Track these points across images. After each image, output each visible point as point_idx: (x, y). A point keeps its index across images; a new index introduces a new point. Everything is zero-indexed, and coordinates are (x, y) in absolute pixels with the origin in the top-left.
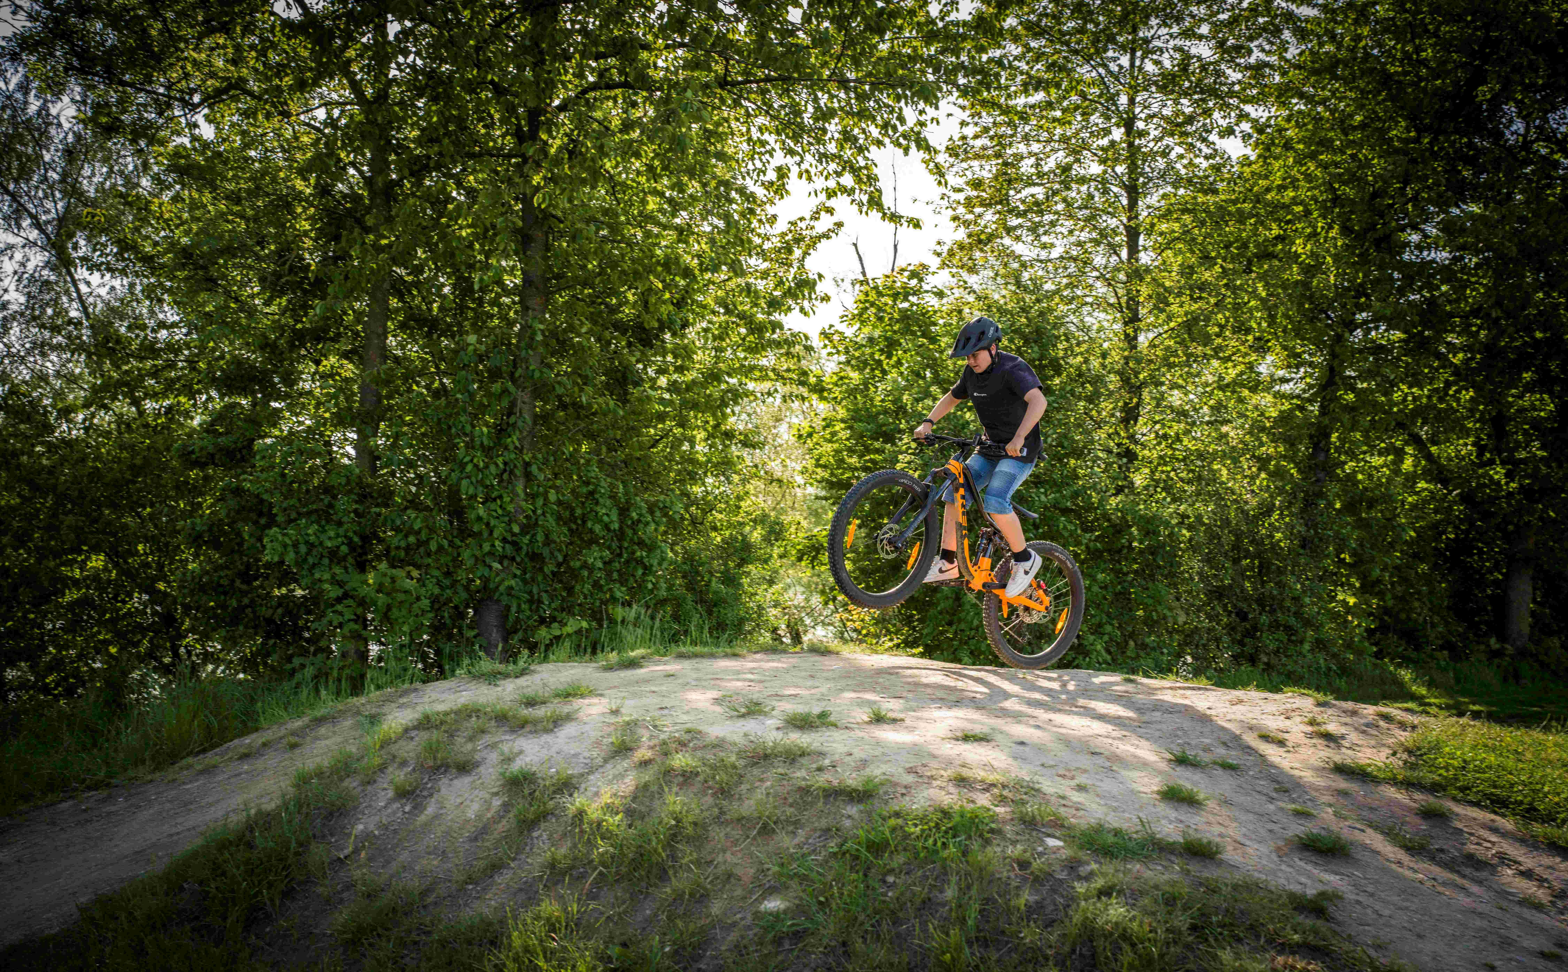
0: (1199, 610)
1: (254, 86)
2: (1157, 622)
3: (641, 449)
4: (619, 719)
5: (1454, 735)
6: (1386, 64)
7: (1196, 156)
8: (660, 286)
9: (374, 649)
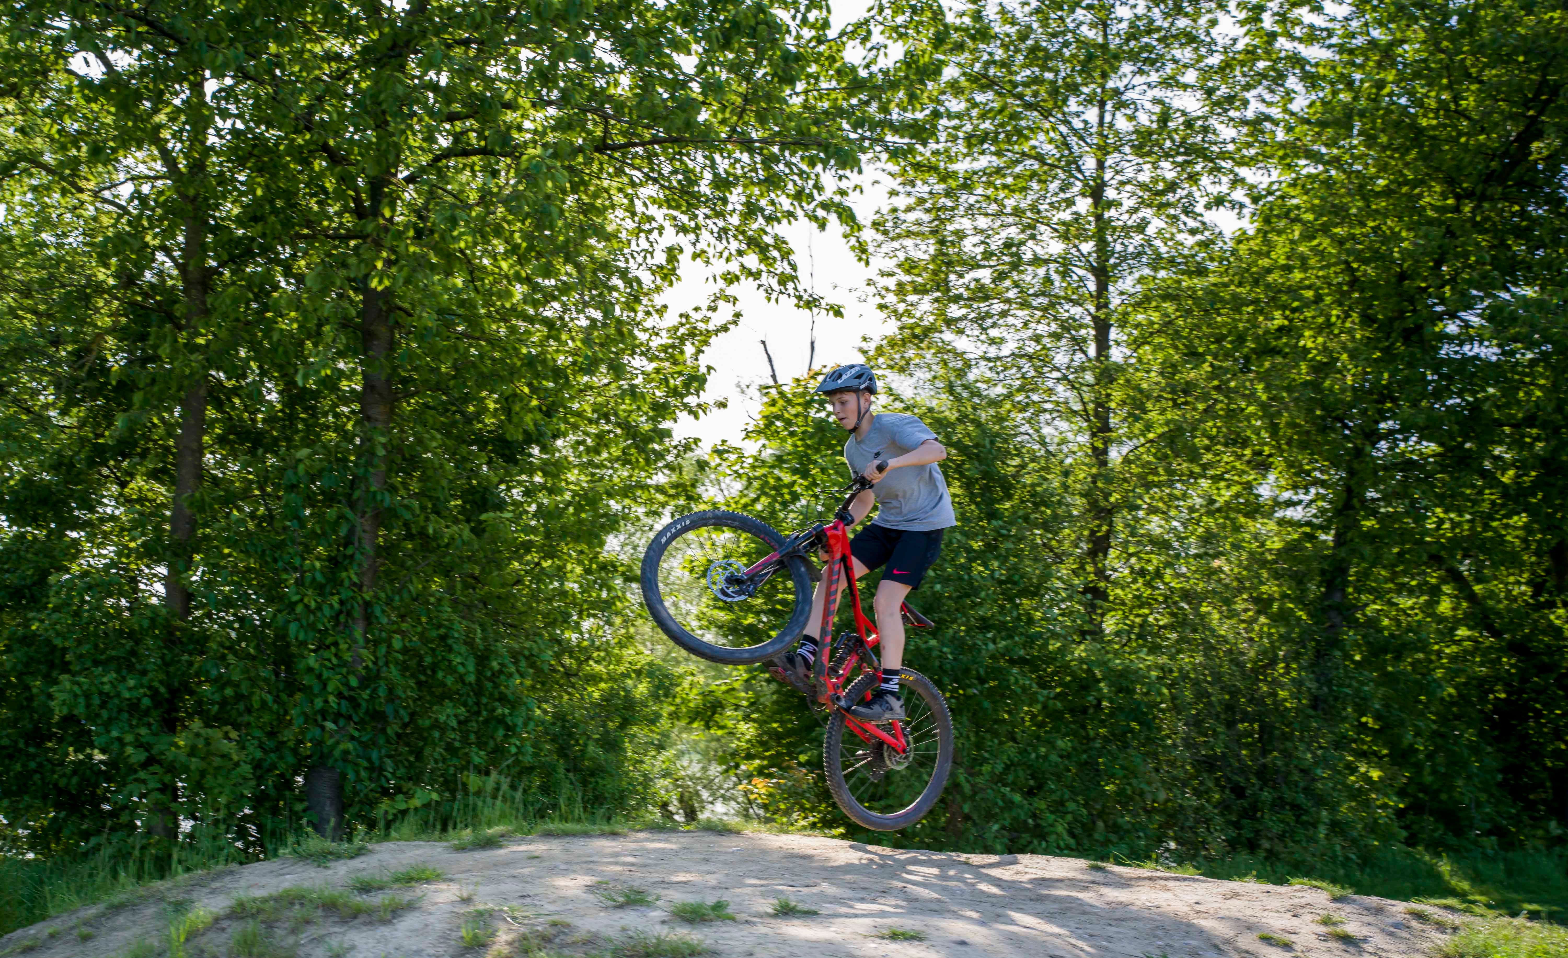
0: (1185, 785)
1: (48, 158)
2: (1131, 799)
3: (503, 585)
4: (471, 909)
5: (1507, 939)
6: (1416, 115)
7: (1180, 231)
8: (526, 390)
9: (186, 825)
